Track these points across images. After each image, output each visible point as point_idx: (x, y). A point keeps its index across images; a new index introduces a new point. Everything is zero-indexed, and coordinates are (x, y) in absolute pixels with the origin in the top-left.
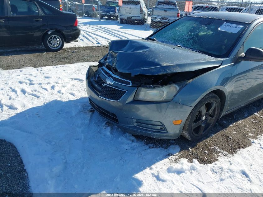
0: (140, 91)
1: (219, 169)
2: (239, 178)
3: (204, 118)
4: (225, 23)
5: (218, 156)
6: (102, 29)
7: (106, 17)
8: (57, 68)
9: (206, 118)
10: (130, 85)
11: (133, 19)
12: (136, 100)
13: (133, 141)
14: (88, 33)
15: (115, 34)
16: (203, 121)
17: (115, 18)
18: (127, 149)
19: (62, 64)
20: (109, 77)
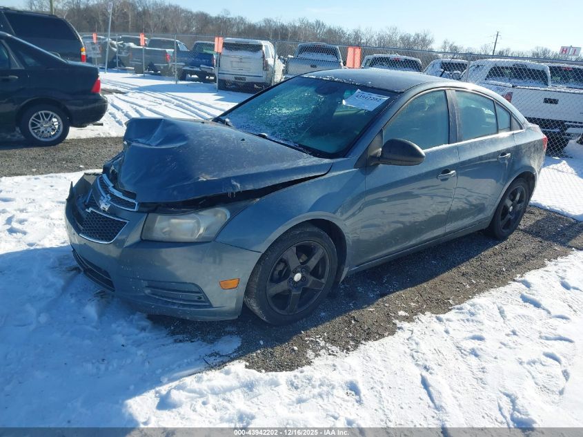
0: (154, 222)
1: (305, 380)
2: (338, 397)
3: (298, 277)
4: (359, 90)
5: (317, 355)
6: (173, 100)
7: (196, 76)
8: (38, 180)
9: (302, 277)
10: (134, 208)
11: (247, 81)
12: (146, 240)
13: (144, 329)
14: (138, 108)
15: (199, 112)
16: (297, 283)
17: (212, 78)
18: (123, 346)
19: (52, 172)
20: (106, 194)
